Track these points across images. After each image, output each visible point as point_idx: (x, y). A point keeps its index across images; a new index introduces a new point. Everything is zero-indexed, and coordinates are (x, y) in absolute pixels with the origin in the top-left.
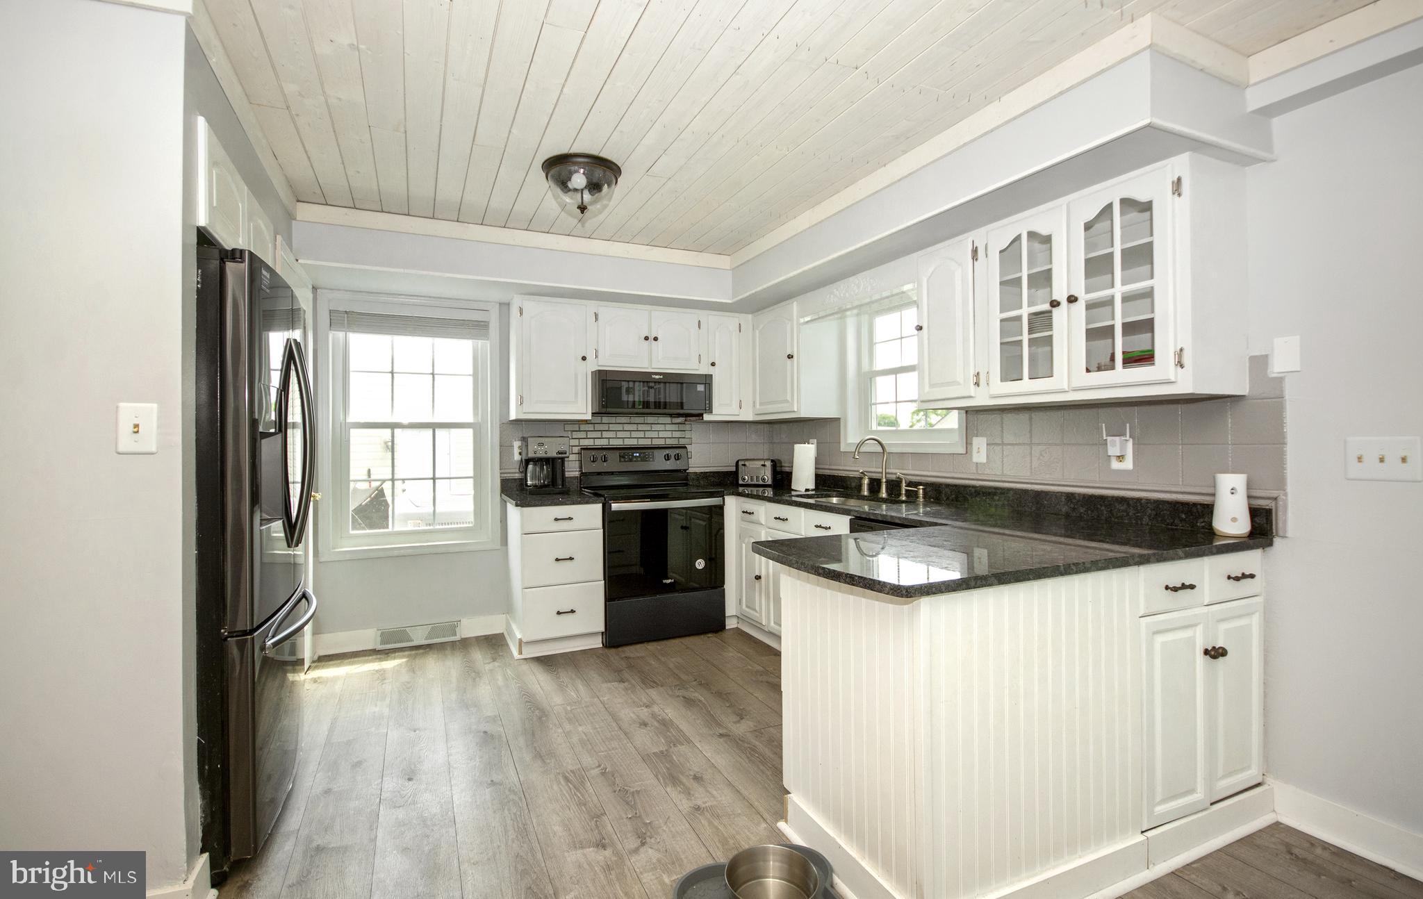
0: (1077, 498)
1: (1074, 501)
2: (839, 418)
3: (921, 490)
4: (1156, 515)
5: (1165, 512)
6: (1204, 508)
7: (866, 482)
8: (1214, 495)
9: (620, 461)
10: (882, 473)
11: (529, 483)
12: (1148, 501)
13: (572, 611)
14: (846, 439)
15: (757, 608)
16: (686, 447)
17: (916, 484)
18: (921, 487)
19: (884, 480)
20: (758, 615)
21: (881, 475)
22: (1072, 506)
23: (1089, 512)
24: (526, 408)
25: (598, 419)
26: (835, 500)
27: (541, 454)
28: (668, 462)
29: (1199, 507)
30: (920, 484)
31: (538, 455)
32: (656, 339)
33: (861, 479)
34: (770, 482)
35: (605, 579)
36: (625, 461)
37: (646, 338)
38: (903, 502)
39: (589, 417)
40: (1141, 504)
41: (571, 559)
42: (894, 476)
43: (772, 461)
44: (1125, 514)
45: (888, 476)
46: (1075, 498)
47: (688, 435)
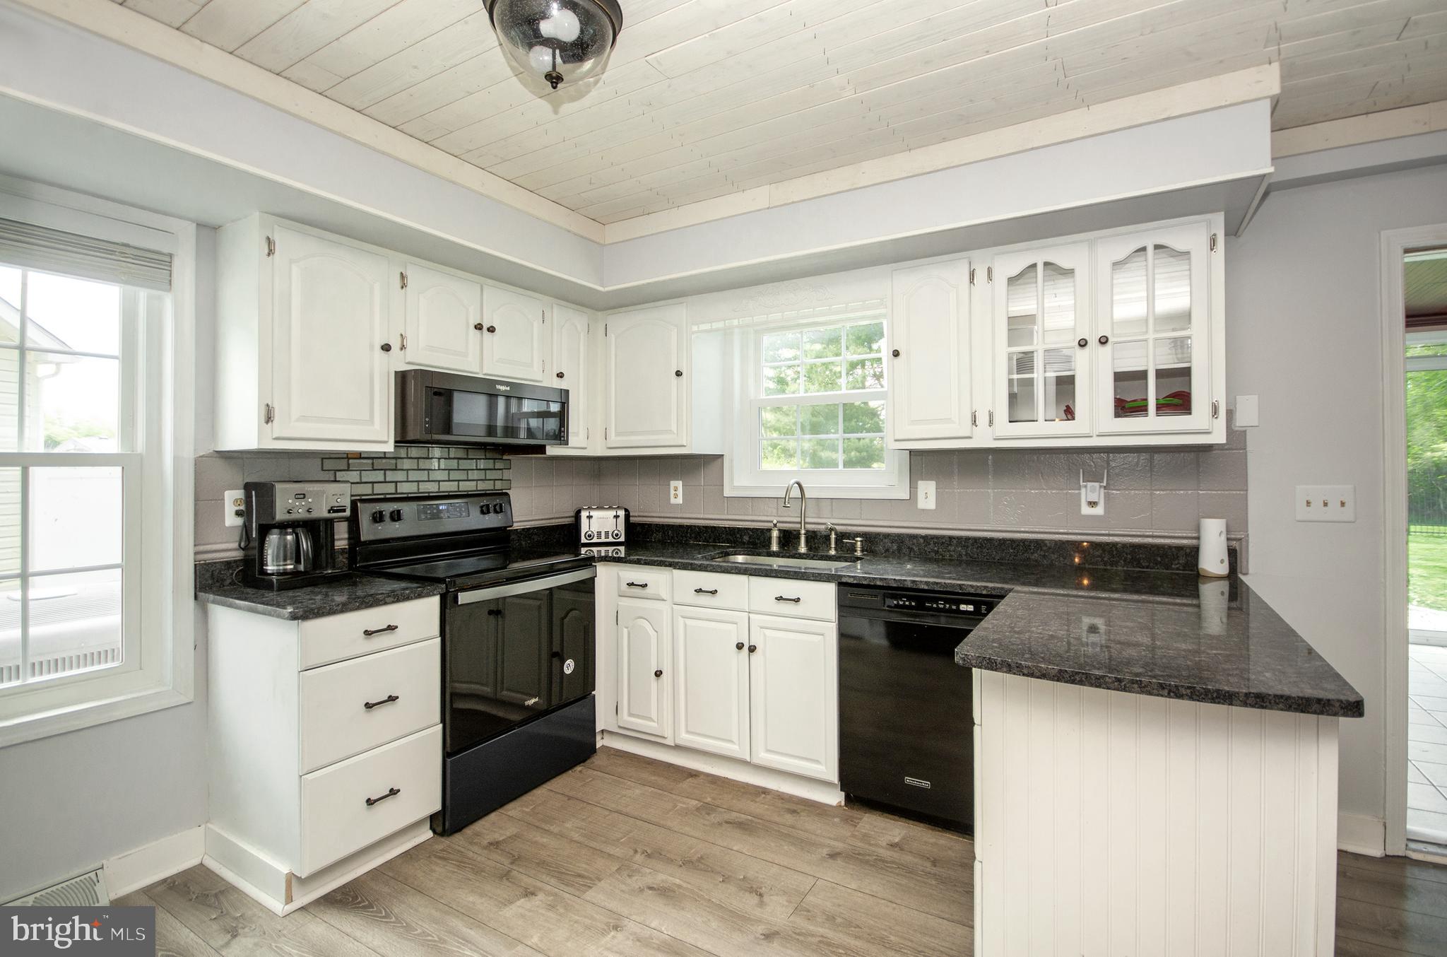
0: (1048, 545)
1: (1045, 548)
2: (723, 455)
3: (859, 543)
4: (1132, 558)
5: (1141, 556)
6: (1179, 550)
7: (775, 535)
8: (1198, 538)
9: (419, 519)
10: (801, 523)
11: (270, 568)
12: (1124, 545)
13: (393, 792)
14: (732, 480)
15: (654, 716)
16: (507, 494)
17: (852, 536)
18: (859, 539)
19: (803, 532)
20: (654, 725)
21: (799, 526)
22: (1042, 553)
23: (1061, 559)
24: (278, 428)
25: (403, 453)
26: (740, 559)
27: (300, 513)
28: (487, 517)
29: (1174, 549)
30: (858, 535)
31: (294, 516)
32: (491, 330)
33: (769, 530)
34: (622, 539)
35: (443, 720)
36: (426, 518)
37: (479, 327)
38: (858, 559)
39: (389, 447)
40: (1116, 549)
41: (392, 699)
42: (823, 527)
43: (626, 510)
44: (1100, 559)
45: (808, 526)
46: (1046, 545)
47: (506, 474)
